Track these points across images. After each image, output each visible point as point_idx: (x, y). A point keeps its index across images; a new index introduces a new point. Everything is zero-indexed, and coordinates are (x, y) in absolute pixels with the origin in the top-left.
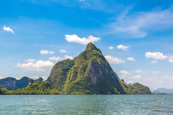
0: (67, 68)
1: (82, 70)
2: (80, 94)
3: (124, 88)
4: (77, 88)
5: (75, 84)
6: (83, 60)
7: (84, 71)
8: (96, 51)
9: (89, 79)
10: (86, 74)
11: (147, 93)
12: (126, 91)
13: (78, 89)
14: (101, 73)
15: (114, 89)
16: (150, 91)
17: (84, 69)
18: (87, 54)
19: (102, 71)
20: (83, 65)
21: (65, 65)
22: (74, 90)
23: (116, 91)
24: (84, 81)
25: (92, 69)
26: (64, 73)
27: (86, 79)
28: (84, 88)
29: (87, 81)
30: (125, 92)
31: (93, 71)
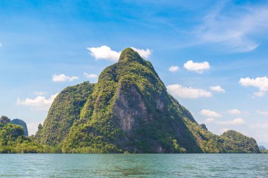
0: (81, 100)
1: (101, 101)
2: (90, 152)
3: (199, 139)
4: (88, 140)
5: (83, 131)
6: (108, 82)
7: (107, 104)
8: (137, 65)
9: (115, 120)
10: (109, 110)
11: (252, 151)
12: (202, 147)
13: (89, 142)
14: (144, 108)
15: (172, 143)
16: (257, 146)
17: (107, 99)
18: (119, 70)
19: (146, 105)
20: (104, 91)
21: (79, 95)
22: (81, 143)
23: (176, 146)
24: (103, 125)
25: (123, 100)
26: (75, 109)
27: (108, 121)
28: (102, 139)
29: (111, 124)
30: (199, 148)
31: (125, 104)
